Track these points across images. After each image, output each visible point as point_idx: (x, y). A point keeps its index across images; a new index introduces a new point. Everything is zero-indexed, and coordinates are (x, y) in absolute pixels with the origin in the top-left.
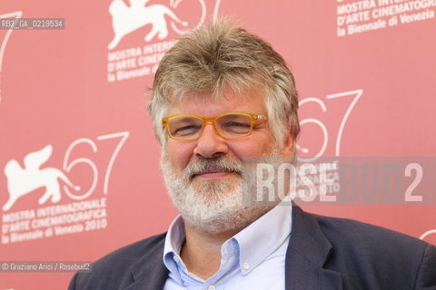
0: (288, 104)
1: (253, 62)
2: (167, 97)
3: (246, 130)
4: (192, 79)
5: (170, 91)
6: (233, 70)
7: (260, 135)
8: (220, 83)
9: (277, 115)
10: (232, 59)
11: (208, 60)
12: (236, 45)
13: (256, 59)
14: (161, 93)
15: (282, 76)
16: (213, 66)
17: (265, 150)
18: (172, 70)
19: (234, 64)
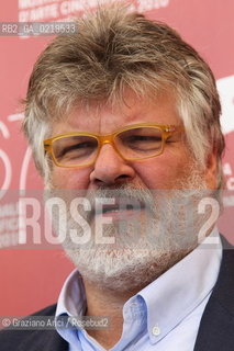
0: (208, 108)
1: (159, 54)
2: (48, 110)
3: (156, 145)
4: (80, 82)
5: (52, 100)
6: (134, 67)
7: (174, 153)
8: (118, 84)
9: (196, 124)
10: (132, 51)
11: (100, 56)
12: (136, 34)
13: (163, 51)
14: (40, 104)
15: (197, 72)
16: (107, 64)
17: (180, 174)
18: (53, 72)
19: (135, 59)
